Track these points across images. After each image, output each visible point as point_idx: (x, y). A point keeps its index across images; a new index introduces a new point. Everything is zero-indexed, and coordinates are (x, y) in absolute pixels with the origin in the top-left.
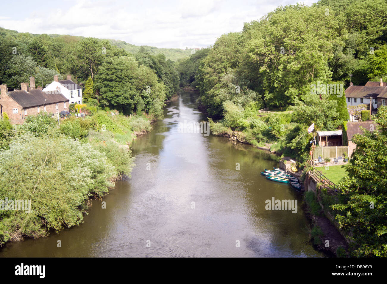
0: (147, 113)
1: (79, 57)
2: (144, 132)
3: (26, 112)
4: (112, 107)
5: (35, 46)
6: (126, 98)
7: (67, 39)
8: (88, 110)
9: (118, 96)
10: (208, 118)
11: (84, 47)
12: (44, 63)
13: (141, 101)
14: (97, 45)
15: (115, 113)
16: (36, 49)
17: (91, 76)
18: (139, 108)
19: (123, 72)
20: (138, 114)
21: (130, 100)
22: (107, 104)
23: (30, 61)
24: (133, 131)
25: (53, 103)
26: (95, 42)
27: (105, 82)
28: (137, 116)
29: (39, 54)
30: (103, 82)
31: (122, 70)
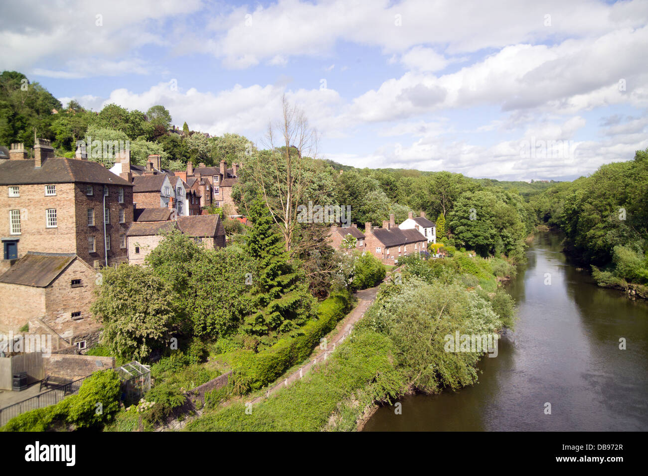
0: (507, 255)
1: (432, 192)
2: (508, 278)
3: (388, 252)
4: (468, 248)
5: (388, 182)
6: (486, 238)
7: (415, 173)
8: (446, 250)
9: (476, 236)
10: (592, 266)
11: (436, 181)
12: (396, 199)
13: (501, 242)
14: (451, 179)
15: (472, 254)
16: (388, 185)
17: (443, 212)
18: (498, 250)
19: (484, 208)
20: (497, 256)
21: (491, 240)
22: (463, 244)
23: (383, 198)
24: (495, 276)
25: (413, 242)
26: (449, 176)
27: (463, 220)
28: (496, 258)
29: (391, 189)
30: (460, 220)
31: (482, 207)
